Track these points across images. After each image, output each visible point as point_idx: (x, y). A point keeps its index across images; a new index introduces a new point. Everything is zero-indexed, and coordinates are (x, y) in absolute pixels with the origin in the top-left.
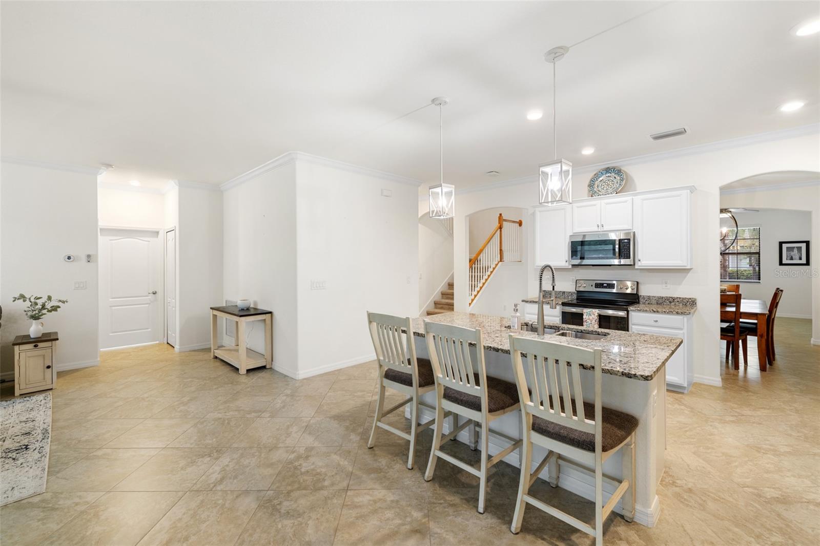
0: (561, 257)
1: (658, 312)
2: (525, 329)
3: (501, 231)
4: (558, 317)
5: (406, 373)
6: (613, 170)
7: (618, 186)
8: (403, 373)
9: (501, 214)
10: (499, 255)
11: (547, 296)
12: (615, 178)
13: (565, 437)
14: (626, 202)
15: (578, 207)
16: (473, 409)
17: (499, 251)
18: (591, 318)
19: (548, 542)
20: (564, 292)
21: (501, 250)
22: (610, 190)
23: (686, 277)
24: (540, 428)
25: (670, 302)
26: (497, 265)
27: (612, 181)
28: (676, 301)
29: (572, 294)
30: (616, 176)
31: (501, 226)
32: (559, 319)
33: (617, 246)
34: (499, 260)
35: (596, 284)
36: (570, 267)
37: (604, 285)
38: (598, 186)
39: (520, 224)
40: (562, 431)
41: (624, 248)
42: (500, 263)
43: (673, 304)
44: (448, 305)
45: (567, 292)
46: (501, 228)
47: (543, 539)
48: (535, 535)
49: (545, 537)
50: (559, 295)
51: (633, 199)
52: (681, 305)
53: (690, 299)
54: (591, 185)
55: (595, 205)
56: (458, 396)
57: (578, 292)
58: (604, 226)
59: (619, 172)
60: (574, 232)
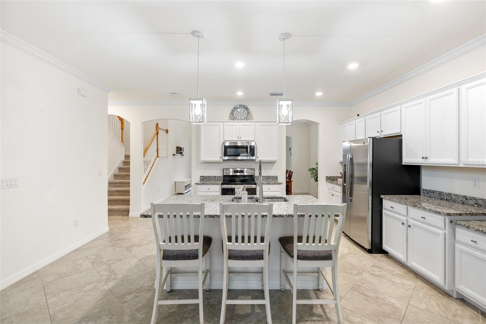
0: (217, 155)
1: (270, 184)
2: (236, 201)
3: (157, 135)
4: (219, 192)
5: (186, 250)
6: (243, 106)
7: (246, 116)
8: (183, 251)
9: (157, 124)
10: (156, 153)
11: (205, 179)
12: (244, 111)
13: (318, 257)
14: (252, 125)
15: (227, 125)
16: (256, 260)
17: (156, 150)
18: (239, 190)
19: (310, 321)
20: (215, 176)
21: (157, 149)
22: (242, 118)
23: (273, 166)
24: (303, 257)
25: (268, 179)
26: (156, 159)
27: (243, 113)
28: (270, 178)
29: (220, 177)
30: (245, 110)
31: (158, 132)
32: (219, 193)
33: (249, 149)
34: (157, 156)
35: (234, 171)
36: (222, 161)
37: (239, 171)
38: (236, 114)
39: (167, 131)
40: (315, 254)
41: (252, 151)
42: (157, 158)
43: (269, 179)
44: (119, 192)
45: (217, 176)
46: (157, 133)
47: (307, 321)
48: (303, 321)
49: (306, 319)
50: (212, 179)
51: (255, 124)
52: (272, 180)
53: (276, 176)
54: (232, 113)
55: (236, 125)
56: (242, 254)
57: (224, 176)
58: (241, 137)
59: (247, 109)
60: (225, 140)
